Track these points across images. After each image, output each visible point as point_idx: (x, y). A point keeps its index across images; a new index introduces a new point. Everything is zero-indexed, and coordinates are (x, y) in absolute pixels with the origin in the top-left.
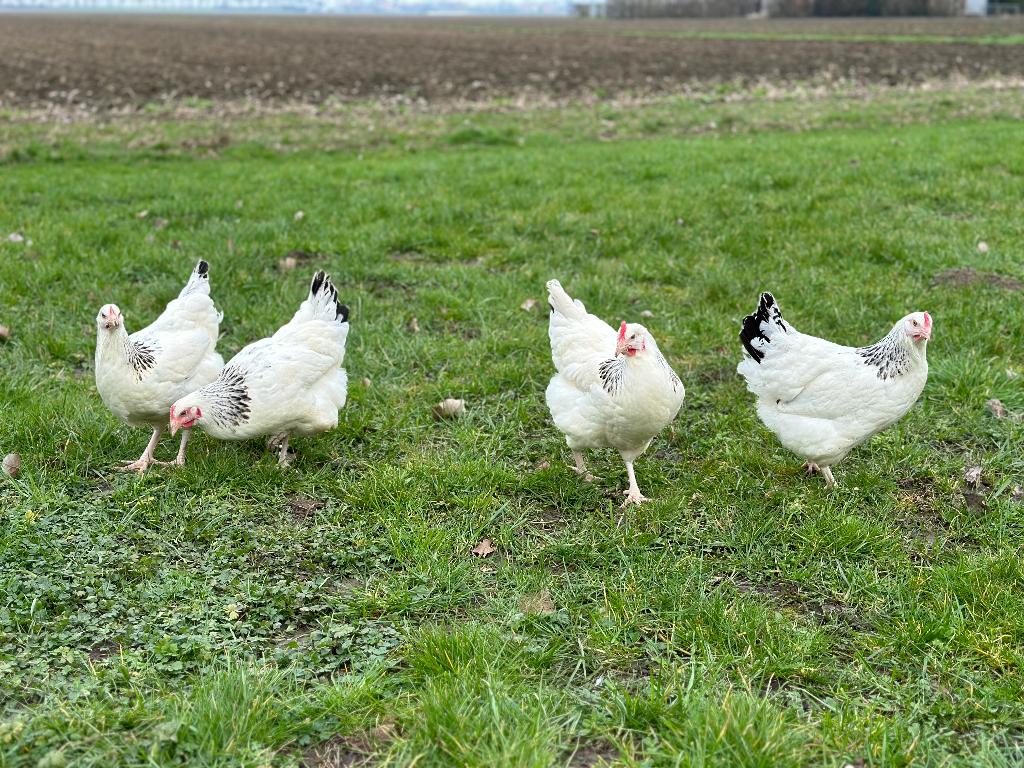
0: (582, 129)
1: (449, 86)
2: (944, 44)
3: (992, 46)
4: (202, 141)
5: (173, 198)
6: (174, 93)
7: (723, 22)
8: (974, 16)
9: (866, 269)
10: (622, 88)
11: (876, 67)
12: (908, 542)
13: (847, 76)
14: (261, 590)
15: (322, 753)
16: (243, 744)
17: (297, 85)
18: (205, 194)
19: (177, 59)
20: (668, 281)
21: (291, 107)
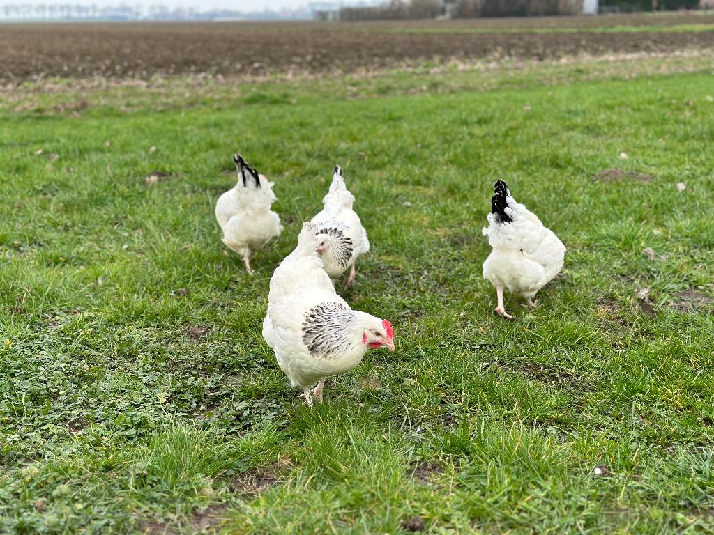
0: (335, 92)
1: (238, 66)
2: (571, 34)
3: (603, 34)
4: (68, 105)
5: (58, 141)
6: (42, 74)
7: (421, 22)
8: (589, 15)
9: (550, 172)
10: (359, 65)
11: (528, 48)
12: (607, 337)
13: (510, 55)
14: (179, 384)
15: (243, 480)
16: (191, 474)
17: (129, 67)
18: (81, 139)
19: (40, 52)
20: (418, 183)
21: (127, 82)
